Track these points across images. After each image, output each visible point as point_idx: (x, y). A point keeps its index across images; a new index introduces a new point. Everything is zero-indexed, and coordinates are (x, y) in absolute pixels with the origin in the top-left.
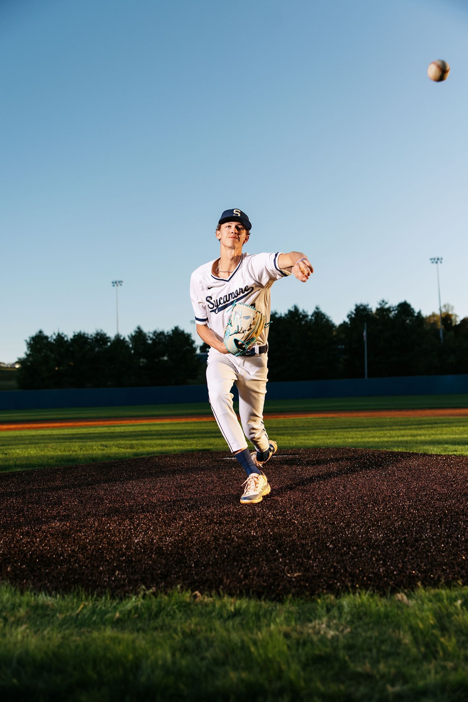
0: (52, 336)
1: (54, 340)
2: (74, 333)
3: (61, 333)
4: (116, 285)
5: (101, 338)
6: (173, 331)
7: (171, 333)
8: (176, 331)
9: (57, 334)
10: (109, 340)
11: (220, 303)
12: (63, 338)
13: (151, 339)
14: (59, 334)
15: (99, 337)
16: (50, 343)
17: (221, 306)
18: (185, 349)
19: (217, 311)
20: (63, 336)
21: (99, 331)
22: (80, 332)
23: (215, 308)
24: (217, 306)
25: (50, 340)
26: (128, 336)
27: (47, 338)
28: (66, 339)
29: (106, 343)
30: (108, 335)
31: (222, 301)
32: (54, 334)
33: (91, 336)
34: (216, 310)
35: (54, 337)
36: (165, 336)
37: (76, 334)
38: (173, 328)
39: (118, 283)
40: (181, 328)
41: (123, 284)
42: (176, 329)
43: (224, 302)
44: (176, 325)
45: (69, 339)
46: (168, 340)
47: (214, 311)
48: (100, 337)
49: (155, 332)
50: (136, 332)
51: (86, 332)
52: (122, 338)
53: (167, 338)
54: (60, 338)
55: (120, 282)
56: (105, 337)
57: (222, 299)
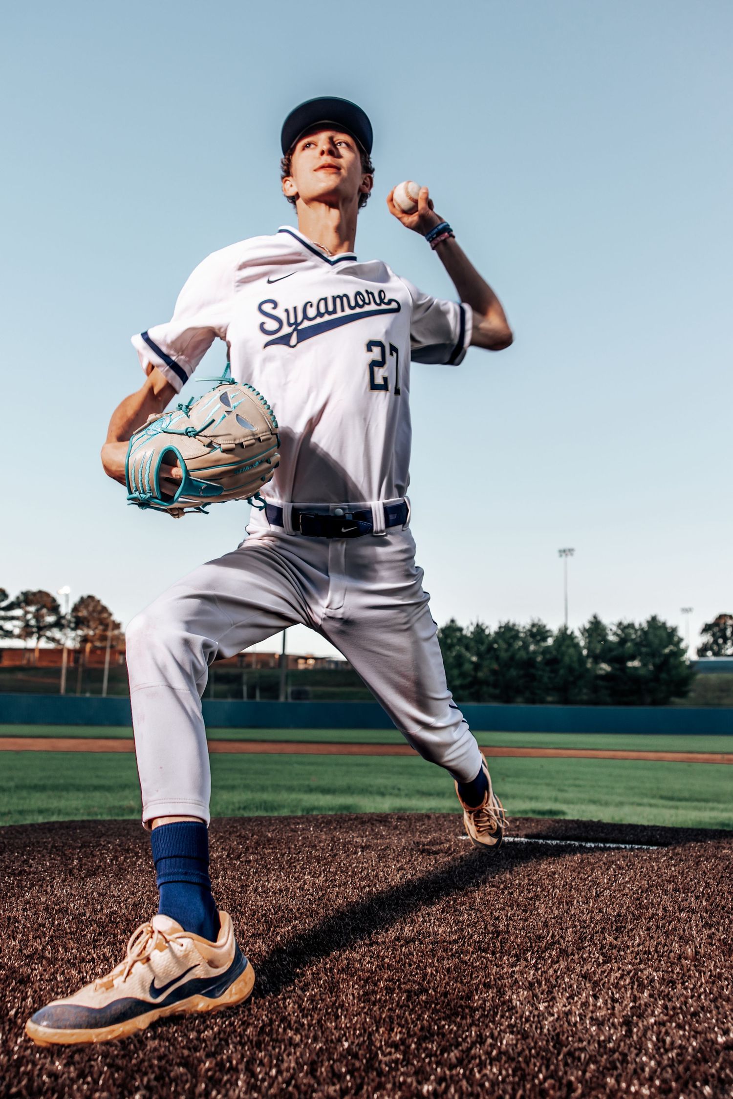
0: (468, 627)
1: (472, 633)
2: (500, 622)
3: (480, 623)
4: (564, 555)
5: (538, 633)
6: (648, 622)
7: (645, 625)
8: (653, 621)
9: (475, 625)
10: (549, 634)
11: (305, 317)
12: (483, 631)
13: (615, 634)
14: (477, 625)
15: (535, 630)
16: (465, 637)
17: (306, 324)
18: (667, 651)
19: (294, 340)
20: (484, 627)
21: (536, 621)
22: (508, 623)
23: (286, 330)
24: (297, 324)
25: (464, 632)
26: (579, 629)
27: (460, 630)
28: (487, 632)
29: (544, 639)
30: (548, 628)
31: (311, 312)
32: (472, 624)
33: (524, 627)
34: (289, 336)
35: (472, 629)
36: (636, 631)
37: (503, 624)
38: (649, 619)
39: (567, 552)
40: (661, 618)
41: (575, 553)
42: (654, 619)
43: (320, 314)
44: (653, 614)
45: (492, 633)
46: (640, 637)
47: (285, 340)
48: (538, 630)
49: (620, 624)
50: (591, 623)
51: (517, 623)
52: (569, 632)
53: (639, 633)
54: (480, 630)
55: (571, 551)
56: (543, 630)
57: (311, 306)
